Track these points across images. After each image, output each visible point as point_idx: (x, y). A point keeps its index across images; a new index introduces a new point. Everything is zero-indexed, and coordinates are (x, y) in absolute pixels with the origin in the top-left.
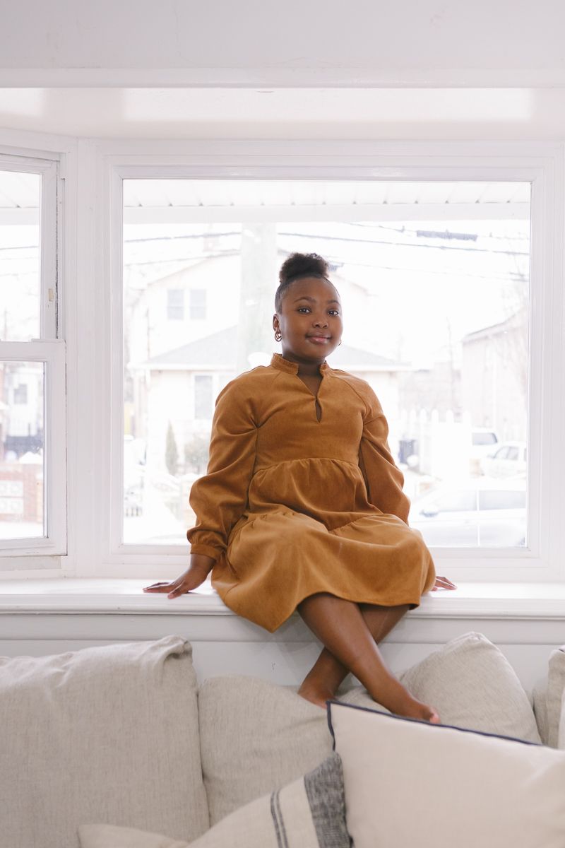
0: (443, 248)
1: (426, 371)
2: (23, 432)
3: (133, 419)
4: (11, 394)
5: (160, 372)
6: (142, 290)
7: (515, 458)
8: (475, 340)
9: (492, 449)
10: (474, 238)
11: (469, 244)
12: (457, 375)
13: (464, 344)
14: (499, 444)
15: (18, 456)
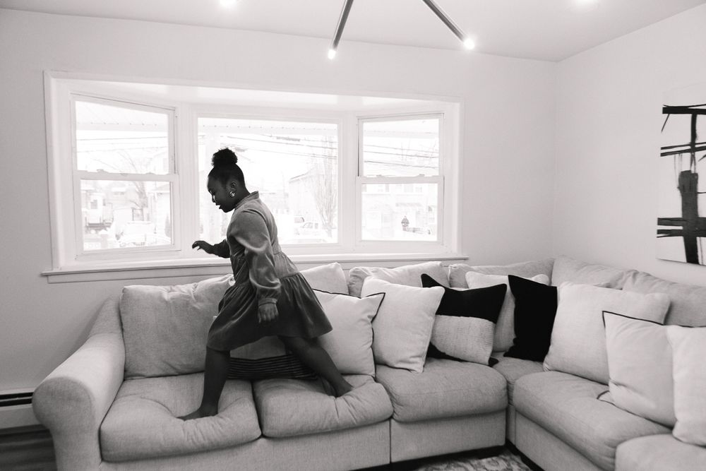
0: (287, 144)
1: (274, 193)
2: (98, 221)
3: (148, 215)
4: (89, 204)
5: (161, 194)
6: (151, 159)
7: (312, 227)
8: (295, 180)
9: (303, 224)
10: (299, 140)
11: (297, 142)
12: (287, 195)
13: (290, 183)
14: (305, 223)
15: (97, 233)
